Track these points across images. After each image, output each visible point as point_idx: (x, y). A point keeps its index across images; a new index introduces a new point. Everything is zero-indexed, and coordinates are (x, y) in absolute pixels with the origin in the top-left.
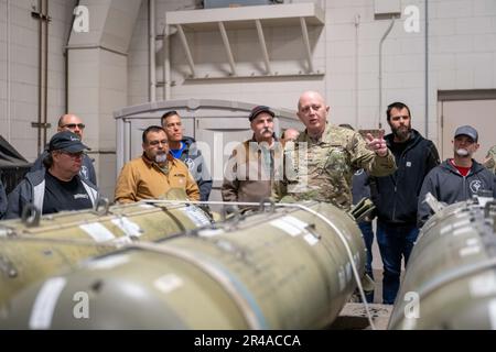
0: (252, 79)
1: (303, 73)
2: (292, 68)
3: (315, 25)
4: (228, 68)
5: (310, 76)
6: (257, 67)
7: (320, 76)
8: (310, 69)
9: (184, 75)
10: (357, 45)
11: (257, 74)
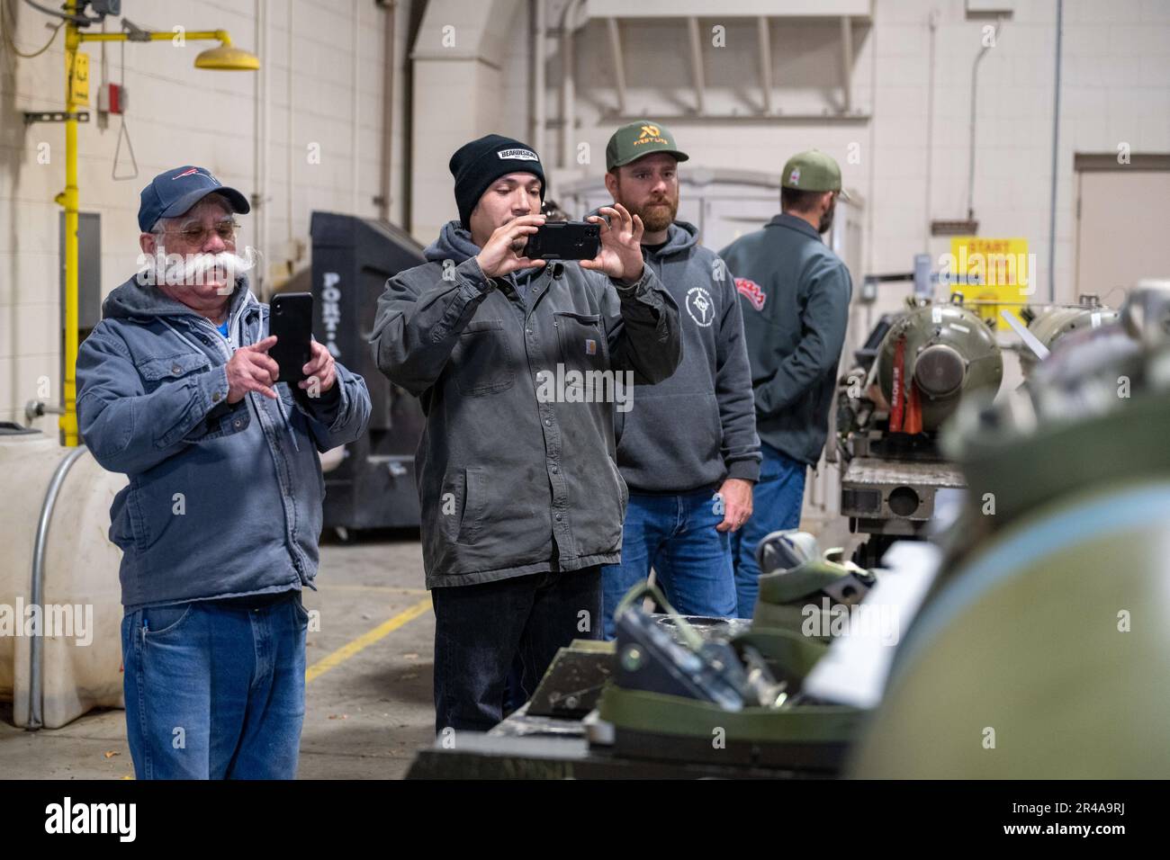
0: (732, 120)
1: (831, 113)
2: (810, 103)
3: (861, 25)
4: (689, 98)
5: (843, 117)
6: (743, 98)
7: (861, 120)
8: (847, 106)
9: (600, 107)
10: (932, 65)
11: (743, 111)
